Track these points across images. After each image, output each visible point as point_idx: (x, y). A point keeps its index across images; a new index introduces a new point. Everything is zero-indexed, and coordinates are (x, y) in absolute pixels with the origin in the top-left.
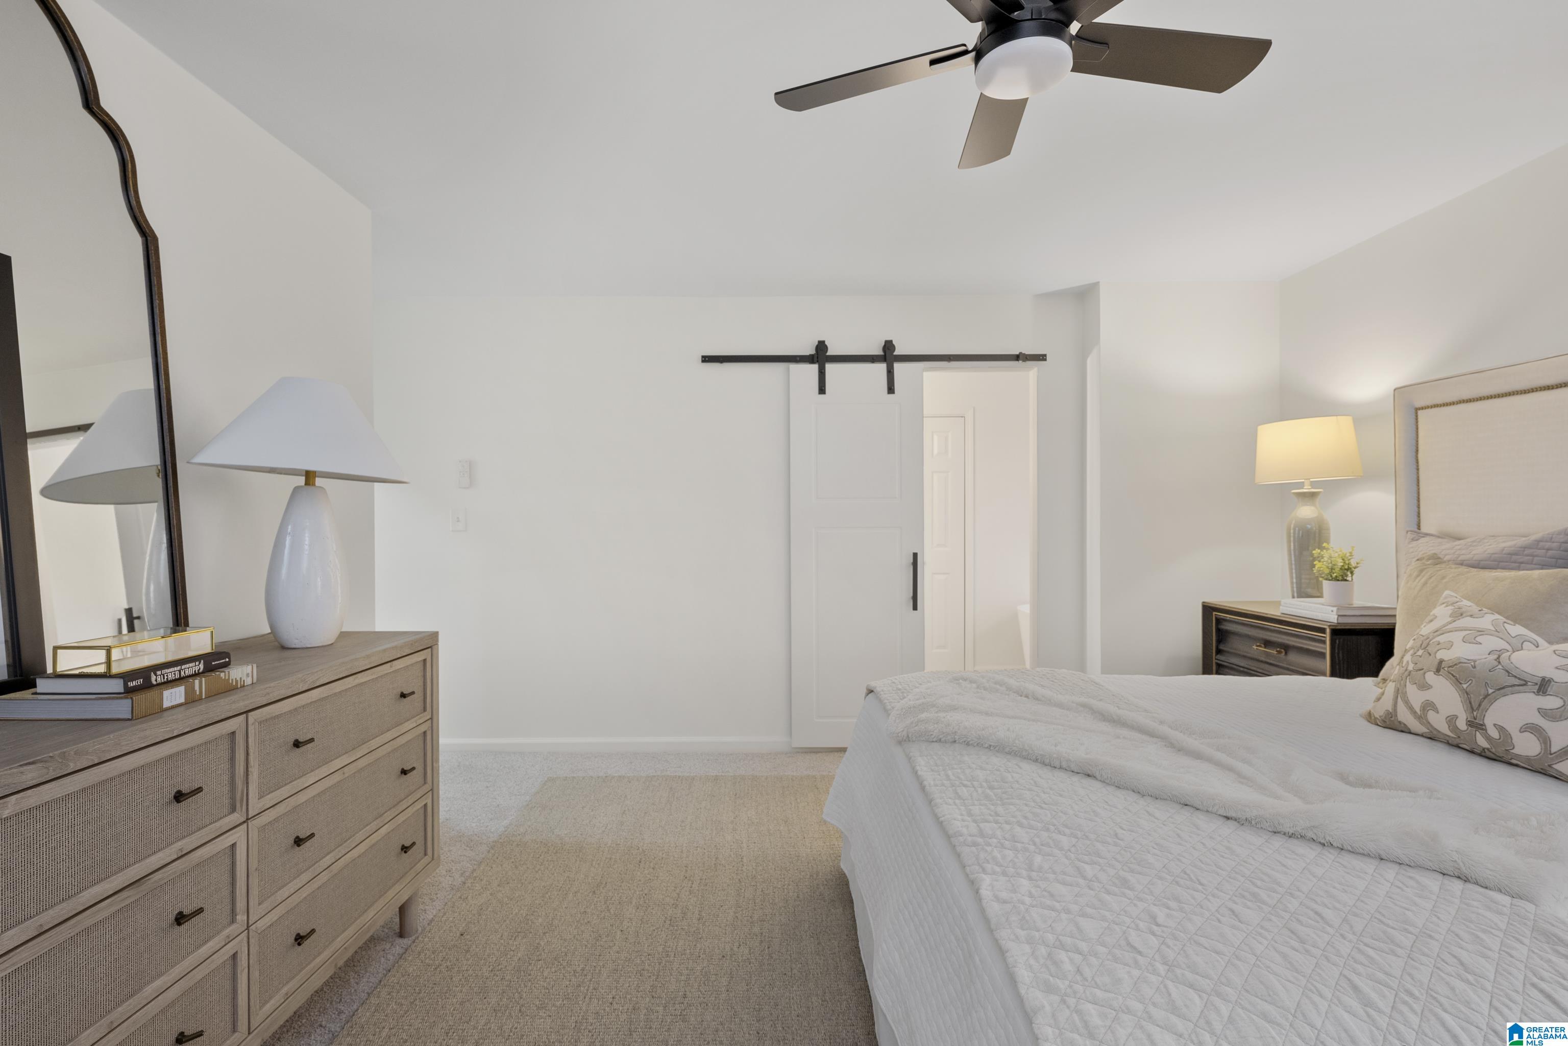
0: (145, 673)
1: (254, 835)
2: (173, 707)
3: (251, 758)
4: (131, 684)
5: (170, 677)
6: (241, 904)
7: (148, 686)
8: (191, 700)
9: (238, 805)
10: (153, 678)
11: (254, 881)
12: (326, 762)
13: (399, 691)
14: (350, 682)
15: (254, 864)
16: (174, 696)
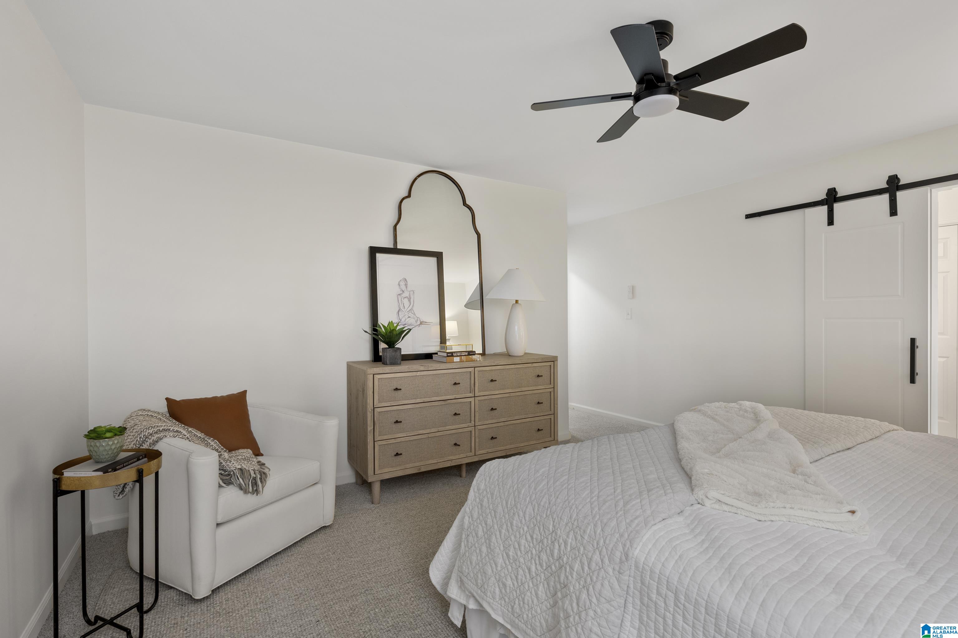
0: (452, 353)
1: (477, 402)
2: (456, 362)
3: (476, 380)
4: (448, 355)
5: (458, 355)
6: (473, 419)
7: (452, 356)
8: (461, 361)
9: (472, 392)
10: (454, 354)
11: (477, 415)
12: (503, 389)
13: (537, 374)
14: (513, 366)
15: (477, 410)
16: (457, 359)
